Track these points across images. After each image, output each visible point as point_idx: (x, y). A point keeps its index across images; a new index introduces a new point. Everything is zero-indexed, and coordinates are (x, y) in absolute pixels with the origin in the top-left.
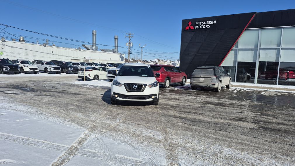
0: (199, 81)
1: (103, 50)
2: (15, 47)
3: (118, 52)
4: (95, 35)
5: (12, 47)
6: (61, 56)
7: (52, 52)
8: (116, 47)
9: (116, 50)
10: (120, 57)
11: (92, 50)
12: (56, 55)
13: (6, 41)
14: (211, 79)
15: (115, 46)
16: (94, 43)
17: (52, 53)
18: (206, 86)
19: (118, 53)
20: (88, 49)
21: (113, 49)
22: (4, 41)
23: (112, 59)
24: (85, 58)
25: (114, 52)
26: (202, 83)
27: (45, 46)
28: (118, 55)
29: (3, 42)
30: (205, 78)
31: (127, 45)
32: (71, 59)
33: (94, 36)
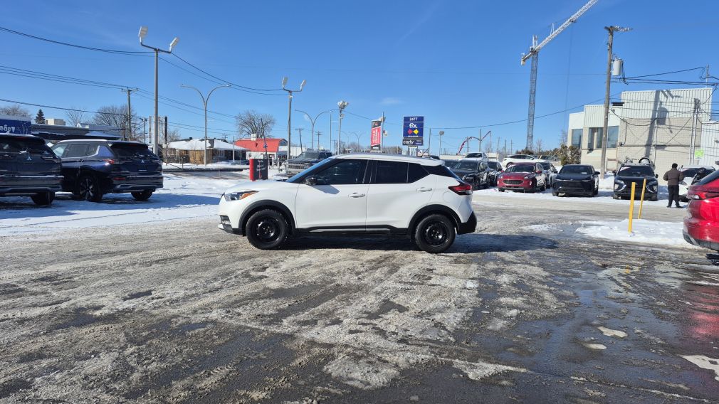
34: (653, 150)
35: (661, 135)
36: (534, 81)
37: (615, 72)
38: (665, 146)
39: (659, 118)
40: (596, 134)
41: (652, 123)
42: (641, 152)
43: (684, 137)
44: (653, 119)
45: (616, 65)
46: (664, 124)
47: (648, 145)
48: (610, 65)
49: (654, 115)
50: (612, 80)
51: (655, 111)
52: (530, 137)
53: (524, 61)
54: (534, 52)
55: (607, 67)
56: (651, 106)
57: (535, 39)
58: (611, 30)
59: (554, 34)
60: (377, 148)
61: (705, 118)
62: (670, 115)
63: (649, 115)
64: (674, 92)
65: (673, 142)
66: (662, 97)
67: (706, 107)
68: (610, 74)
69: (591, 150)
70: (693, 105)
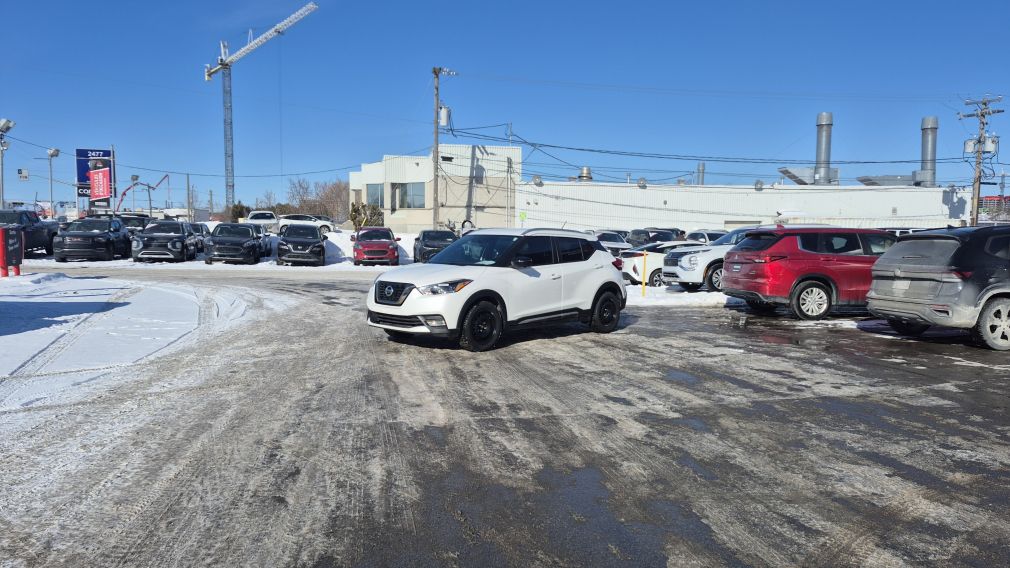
0: (892, 293)
1: (868, 181)
2: (564, 198)
3: (937, 184)
4: (825, 128)
5: (557, 198)
6: (692, 212)
7: (665, 203)
8: (929, 165)
9: (927, 176)
10: (947, 198)
11: (815, 183)
12: (676, 210)
13: (545, 182)
14: (935, 288)
15: (924, 161)
16: (823, 157)
17: (663, 206)
18: (915, 319)
19: (933, 185)
20: (801, 183)
21: (914, 173)
22: (540, 184)
23: (899, 213)
24: (780, 214)
25: (918, 184)
26: (897, 305)
27: (644, 187)
28: (936, 195)
29: (537, 188)
30: (912, 279)
31: (970, 147)
32: (727, 222)
33: (824, 134)
34: (473, 212)
35: (480, 196)
36: (229, 109)
37: (443, 122)
38: (484, 207)
39: (477, 177)
40: (397, 191)
41: (471, 183)
42: (462, 214)
43: (500, 198)
44: (471, 178)
45: (443, 113)
46: (481, 183)
47: (469, 206)
48: (438, 113)
49: (472, 172)
50: (440, 131)
51: (472, 168)
52: (231, 187)
53: (209, 75)
54: (225, 65)
55: (434, 114)
56: (468, 163)
57: (224, 46)
58: (437, 72)
59: (253, 44)
60: (105, 204)
61: (517, 178)
62: (487, 174)
63: (467, 173)
64: (489, 149)
65: (491, 204)
66: (478, 154)
67: (518, 168)
68: (437, 123)
69: (393, 210)
70: (506, 164)
